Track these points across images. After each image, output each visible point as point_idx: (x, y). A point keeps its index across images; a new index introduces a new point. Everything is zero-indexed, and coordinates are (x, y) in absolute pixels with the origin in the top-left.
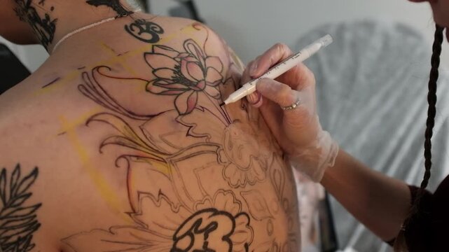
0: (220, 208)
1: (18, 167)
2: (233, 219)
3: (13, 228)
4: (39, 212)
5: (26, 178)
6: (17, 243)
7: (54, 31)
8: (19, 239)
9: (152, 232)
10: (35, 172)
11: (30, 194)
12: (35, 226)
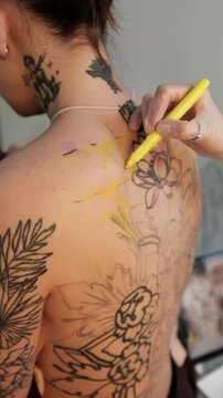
0: (148, 288)
1: (41, 220)
2: (152, 296)
3: (24, 269)
4: (49, 260)
5: (46, 231)
6: (23, 284)
7: (57, 92)
8: (26, 280)
9: (113, 295)
10: (53, 228)
11: (46, 244)
12: (42, 270)
